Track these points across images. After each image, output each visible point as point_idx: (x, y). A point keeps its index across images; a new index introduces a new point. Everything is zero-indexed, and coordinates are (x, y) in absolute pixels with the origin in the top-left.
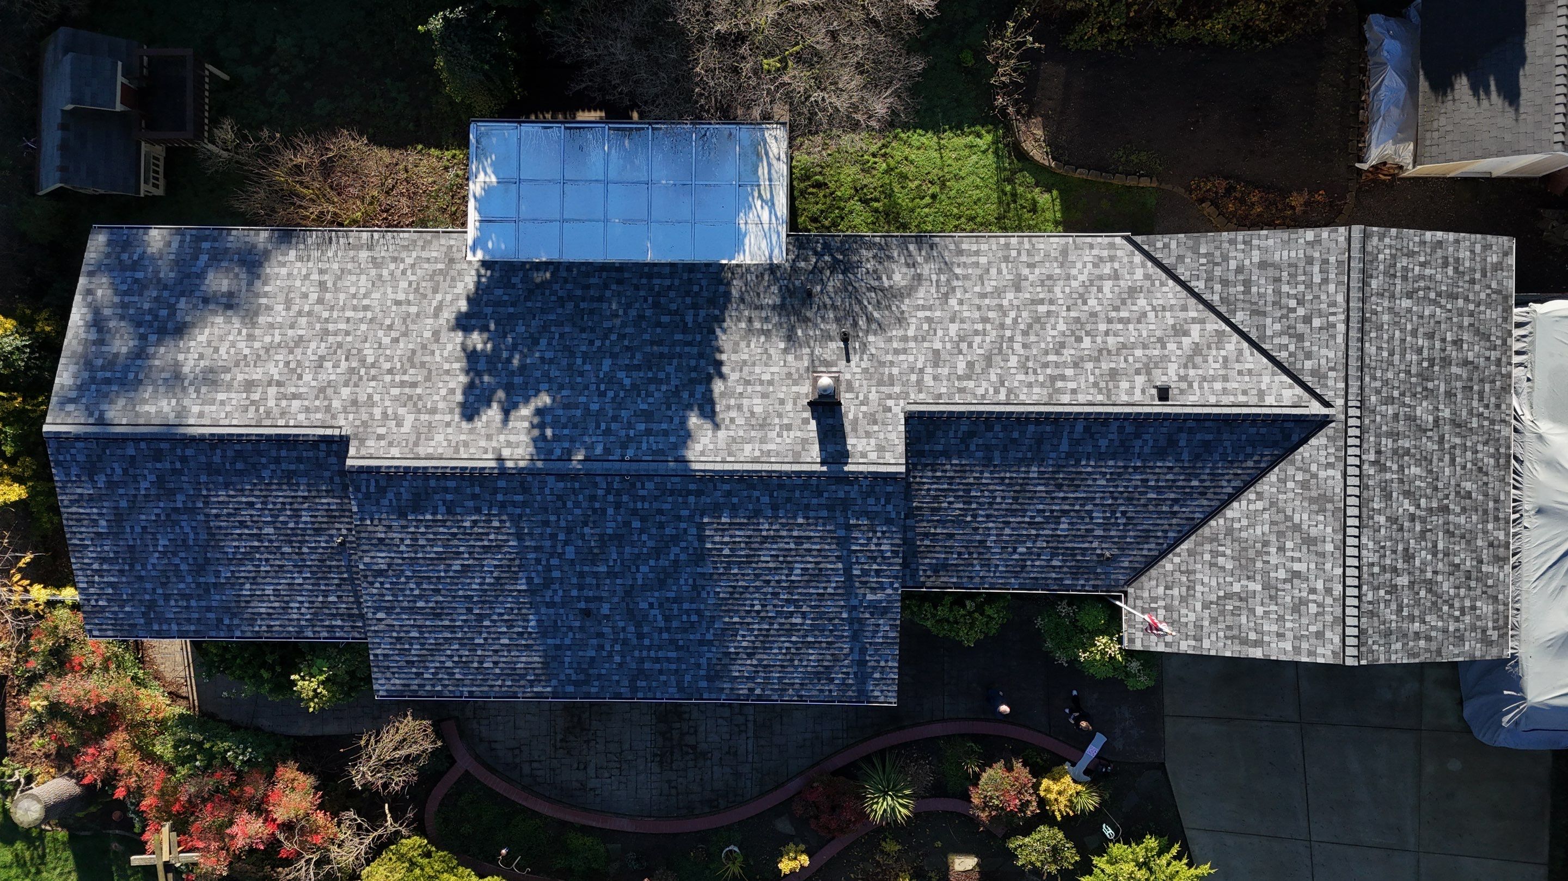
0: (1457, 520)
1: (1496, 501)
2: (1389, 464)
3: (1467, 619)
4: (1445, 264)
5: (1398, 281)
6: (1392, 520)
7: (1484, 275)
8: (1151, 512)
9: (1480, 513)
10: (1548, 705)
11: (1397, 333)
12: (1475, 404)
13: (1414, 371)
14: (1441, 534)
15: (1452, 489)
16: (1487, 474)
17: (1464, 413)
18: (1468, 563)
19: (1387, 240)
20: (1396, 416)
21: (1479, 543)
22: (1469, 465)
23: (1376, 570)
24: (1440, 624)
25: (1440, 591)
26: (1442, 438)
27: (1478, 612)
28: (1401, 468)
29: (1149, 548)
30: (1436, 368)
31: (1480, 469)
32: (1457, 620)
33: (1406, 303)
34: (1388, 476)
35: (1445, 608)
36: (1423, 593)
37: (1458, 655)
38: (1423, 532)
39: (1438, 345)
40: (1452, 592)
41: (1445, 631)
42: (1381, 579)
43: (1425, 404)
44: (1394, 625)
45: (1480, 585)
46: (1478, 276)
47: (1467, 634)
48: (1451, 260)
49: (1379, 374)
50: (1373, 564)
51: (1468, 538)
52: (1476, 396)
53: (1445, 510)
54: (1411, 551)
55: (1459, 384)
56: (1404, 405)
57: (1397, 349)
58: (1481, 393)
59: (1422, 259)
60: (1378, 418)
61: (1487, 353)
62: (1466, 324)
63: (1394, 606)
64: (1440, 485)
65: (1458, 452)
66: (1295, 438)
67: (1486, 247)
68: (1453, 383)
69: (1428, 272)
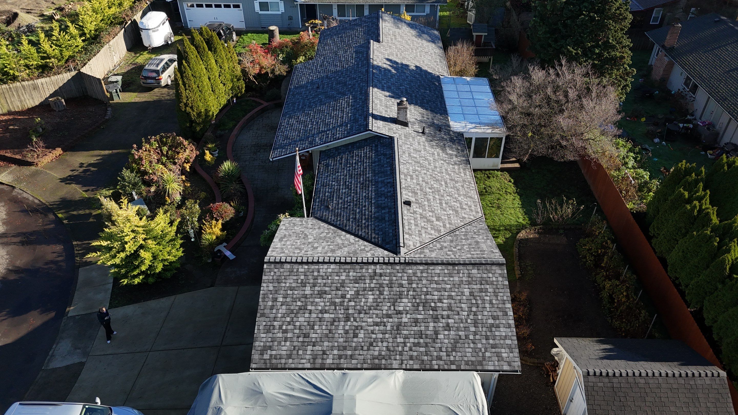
0: (341, 327)
1: (352, 357)
2: (374, 281)
3: (280, 335)
4: (494, 318)
5: (478, 286)
6: (343, 284)
7: (494, 346)
9: (344, 344)
11: (448, 286)
12: (412, 340)
13: (428, 297)
14: (333, 316)
15: (360, 324)
16: (368, 349)
17: (405, 332)
18: (314, 335)
19: (500, 279)
20: (401, 285)
21: (326, 344)
22: (374, 336)
23: (316, 274)
24: (279, 315)
25: (299, 315)
26: (389, 316)
27: (283, 343)
28: (372, 290)
30: (431, 312)
31: (371, 344)
32: (280, 327)
33: (467, 292)
34: (368, 281)
35: (288, 319)
36: (299, 303)
37: (259, 329)
38: (334, 304)
39: (445, 313)
40: (297, 324)
41: (275, 319)
42: (310, 277)
43: (409, 304)
44: (283, 285)
45: (299, 344)
46: (491, 342)
47: (270, 335)
48: (497, 322)
49: (424, 275)
50: (319, 272)
51: (329, 336)
52: (416, 341)
53: (347, 319)
54: (324, 296)
55: (423, 328)
56: (408, 291)
57: (439, 286)
58: (417, 345)
59: (494, 302)
60: (400, 275)
61: (444, 349)
62: (460, 333)
63: (294, 285)
64: (362, 315)
65: (382, 328)
68: (423, 324)
69: (487, 305)
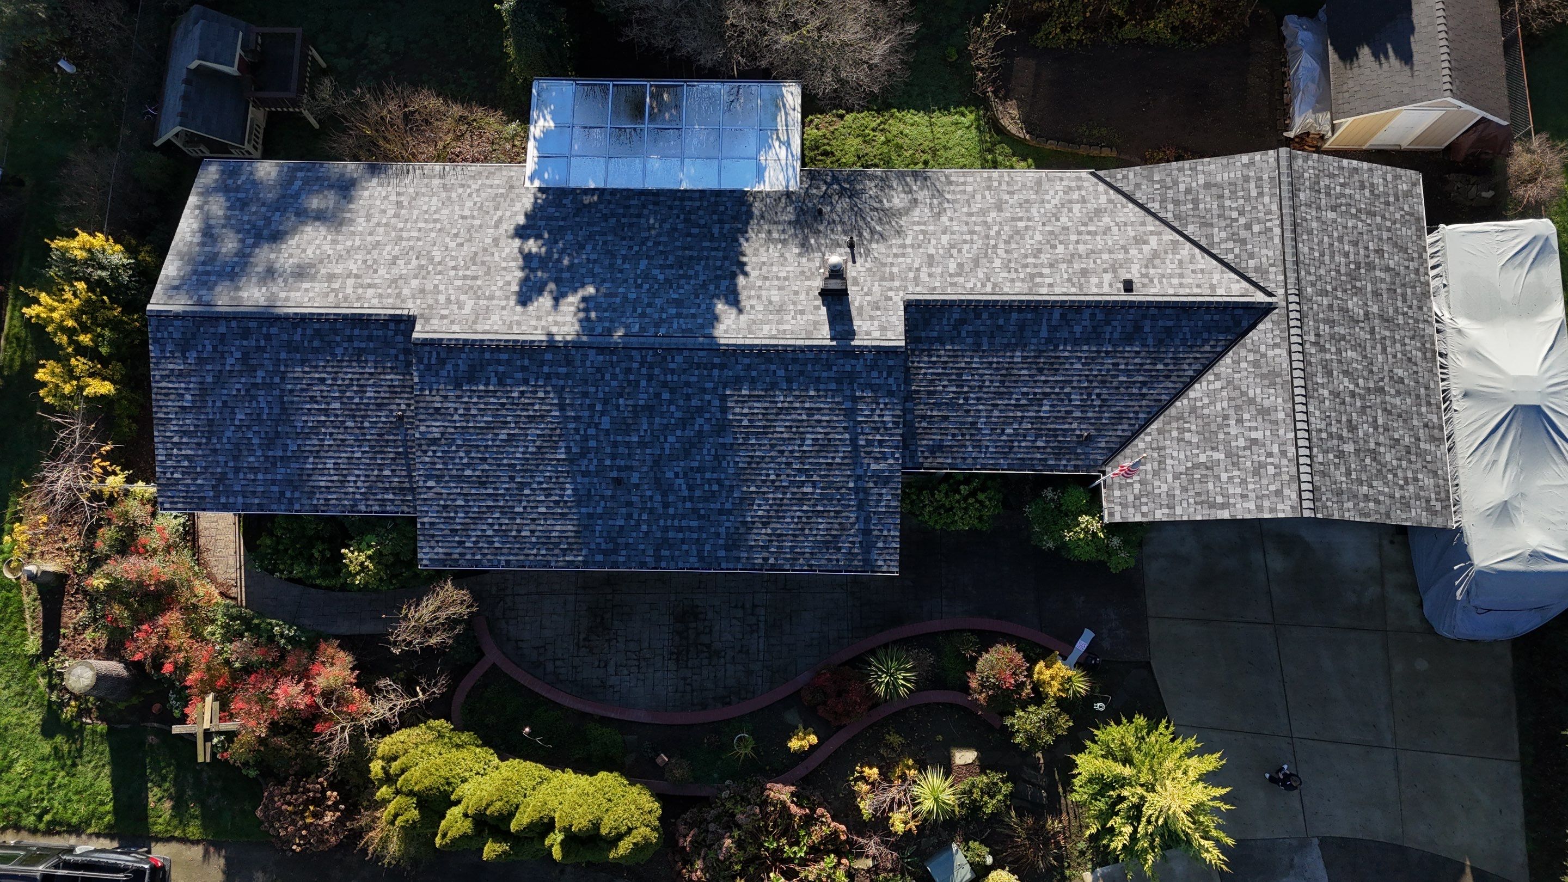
0: (1393, 400)
1: (1427, 388)
2: (1327, 346)
3: (1411, 488)
4: (1362, 187)
5: (1323, 196)
6: (1335, 394)
7: (1397, 199)
8: (1123, 394)
9: (1413, 397)
10: (1495, 570)
11: (1326, 239)
12: (1399, 304)
13: (1343, 270)
14: (1379, 412)
15: (1386, 373)
16: (1416, 364)
17: (1391, 311)
18: (1407, 439)
19: (1310, 163)
20: (1330, 306)
21: (1415, 423)
22: (1399, 355)
23: (1324, 435)
24: (1386, 490)
25: (1383, 461)
26: (1372, 332)
27: (1421, 483)
28: (1339, 351)
29: (1123, 429)
30: (1363, 271)
31: (1410, 360)
32: (1402, 488)
33: (1331, 215)
34: (1328, 356)
35: (1390, 476)
36: (1368, 461)
37: (1406, 520)
38: (1364, 408)
39: (1362, 252)
40: (1395, 463)
41: (1392, 497)
42: (1329, 444)
43: (1355, 299)
44: (1344, 485)
45: (1420, 460)
46: (1391, 199)
47: (1412, 502)
48: (1367, 184)
49: (1313, 270)
50: (1321, 430)
51: (1404, 417)
52: (1399, 298)
53: (1381, 390)
54: (1354, 423)
55: (1384, 286)
56: (1337, 298)
57: (1327, 251)
58: (1404, 296)
59: (1342, 181)
60: (1315, 306)
61: (1406, 263)
62: (1385, 237)
63: (1343, 469)
64: (1375, 369)
65: (1388, 343)
66: (1245, 324)
67: (1396, 177)
68: (1379, 285)
69: (1347, 191)
